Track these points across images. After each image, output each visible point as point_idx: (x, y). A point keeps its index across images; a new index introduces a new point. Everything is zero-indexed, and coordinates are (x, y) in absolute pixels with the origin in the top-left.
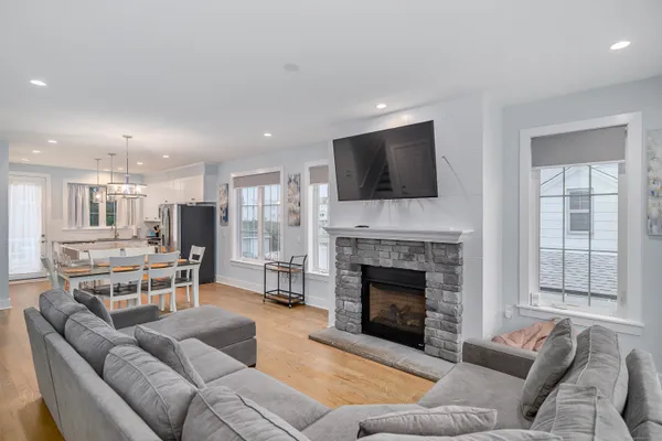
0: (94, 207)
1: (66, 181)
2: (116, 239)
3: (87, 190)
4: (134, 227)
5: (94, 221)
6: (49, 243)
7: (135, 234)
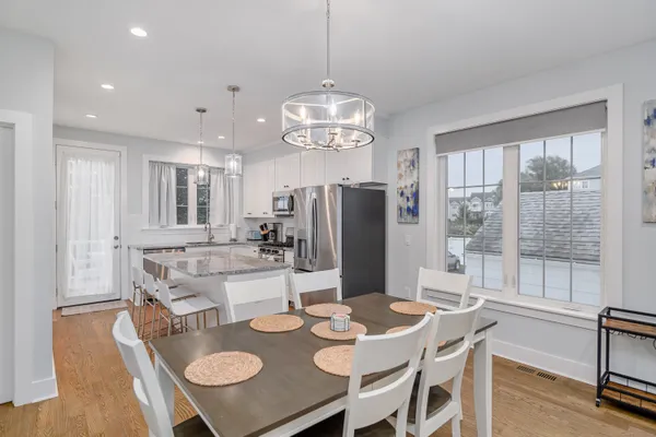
0: (182, 196)
1: (146, 158)
2: (210, 244)
3: (173, 172)
4: (232, 227)
5: (182, 216)
6: (125, 248)
7: (233, 237)
